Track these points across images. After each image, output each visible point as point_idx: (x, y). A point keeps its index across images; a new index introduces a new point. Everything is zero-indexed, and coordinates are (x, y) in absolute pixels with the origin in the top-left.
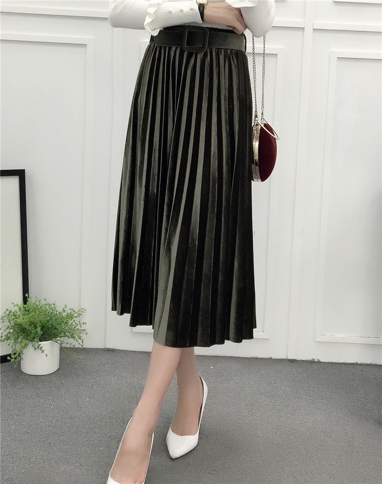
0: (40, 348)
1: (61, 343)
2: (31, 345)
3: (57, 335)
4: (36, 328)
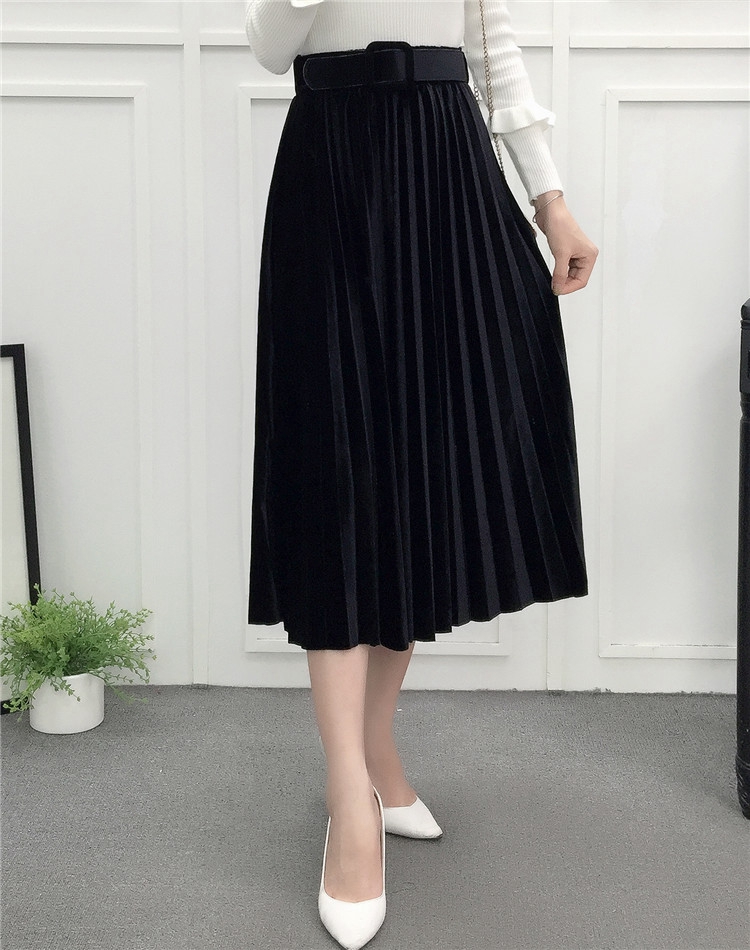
0: (65, 686)
1: (107, 678)
4: (56, 649)
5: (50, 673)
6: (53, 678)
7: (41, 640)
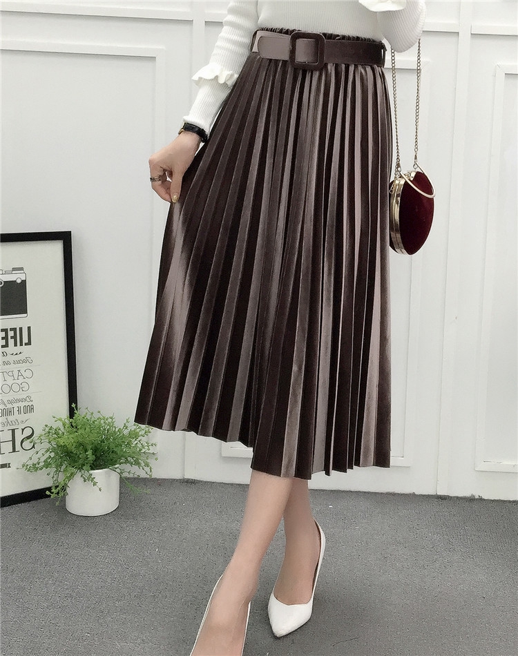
0: (90, 479)
1: (121, 473)
2: (79, 474)
3: (116, 461)
4: (86, 451)
5: (80, 468)
6: (83, 471)
7: (75, 444)
